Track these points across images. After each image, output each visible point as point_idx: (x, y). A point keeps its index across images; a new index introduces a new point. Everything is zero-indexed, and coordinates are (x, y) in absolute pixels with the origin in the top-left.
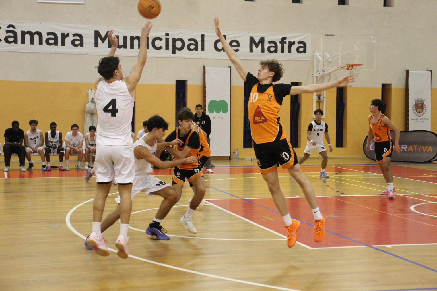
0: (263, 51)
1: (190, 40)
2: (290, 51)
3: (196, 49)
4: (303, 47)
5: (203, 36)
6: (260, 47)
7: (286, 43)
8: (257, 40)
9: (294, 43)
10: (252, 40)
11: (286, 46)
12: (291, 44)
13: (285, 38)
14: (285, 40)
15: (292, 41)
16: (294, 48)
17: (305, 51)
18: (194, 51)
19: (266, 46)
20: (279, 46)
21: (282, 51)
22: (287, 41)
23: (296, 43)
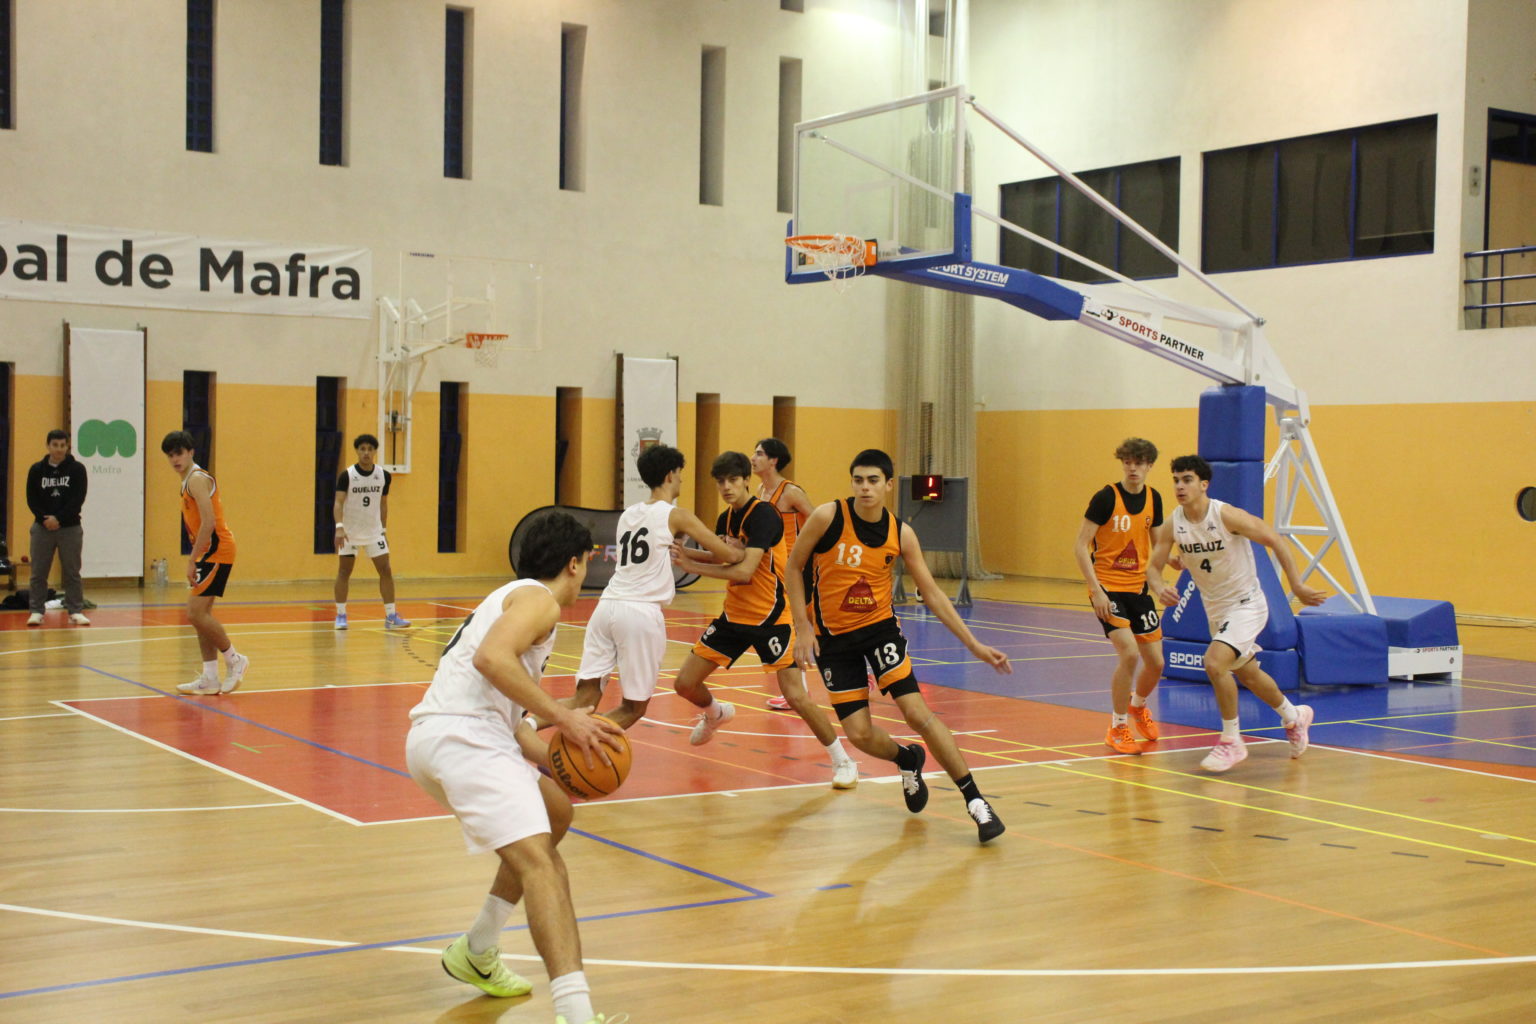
0: (239, 288)
1: (22, 249)
2: (314, 292)
3: (42, 275)
4: (350, 284)
5: (62, 241)
6: (230, 277)
7: (302, 269)
8: (222, 258)
9: (326, 271)
10: (207, 257)
11: (304, 278)
12: (317, 274)
13: (302, 257)
14: (300, 263)
15: (321, 265)
16: (326, 284)
17: (355, 295)
18: (35, 282)
19: (249, 275)
20: (285, 276)
21: (293, 291)
22: (307, 264)
23: (332, 272)
